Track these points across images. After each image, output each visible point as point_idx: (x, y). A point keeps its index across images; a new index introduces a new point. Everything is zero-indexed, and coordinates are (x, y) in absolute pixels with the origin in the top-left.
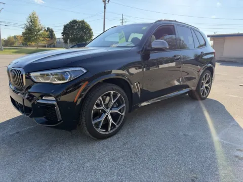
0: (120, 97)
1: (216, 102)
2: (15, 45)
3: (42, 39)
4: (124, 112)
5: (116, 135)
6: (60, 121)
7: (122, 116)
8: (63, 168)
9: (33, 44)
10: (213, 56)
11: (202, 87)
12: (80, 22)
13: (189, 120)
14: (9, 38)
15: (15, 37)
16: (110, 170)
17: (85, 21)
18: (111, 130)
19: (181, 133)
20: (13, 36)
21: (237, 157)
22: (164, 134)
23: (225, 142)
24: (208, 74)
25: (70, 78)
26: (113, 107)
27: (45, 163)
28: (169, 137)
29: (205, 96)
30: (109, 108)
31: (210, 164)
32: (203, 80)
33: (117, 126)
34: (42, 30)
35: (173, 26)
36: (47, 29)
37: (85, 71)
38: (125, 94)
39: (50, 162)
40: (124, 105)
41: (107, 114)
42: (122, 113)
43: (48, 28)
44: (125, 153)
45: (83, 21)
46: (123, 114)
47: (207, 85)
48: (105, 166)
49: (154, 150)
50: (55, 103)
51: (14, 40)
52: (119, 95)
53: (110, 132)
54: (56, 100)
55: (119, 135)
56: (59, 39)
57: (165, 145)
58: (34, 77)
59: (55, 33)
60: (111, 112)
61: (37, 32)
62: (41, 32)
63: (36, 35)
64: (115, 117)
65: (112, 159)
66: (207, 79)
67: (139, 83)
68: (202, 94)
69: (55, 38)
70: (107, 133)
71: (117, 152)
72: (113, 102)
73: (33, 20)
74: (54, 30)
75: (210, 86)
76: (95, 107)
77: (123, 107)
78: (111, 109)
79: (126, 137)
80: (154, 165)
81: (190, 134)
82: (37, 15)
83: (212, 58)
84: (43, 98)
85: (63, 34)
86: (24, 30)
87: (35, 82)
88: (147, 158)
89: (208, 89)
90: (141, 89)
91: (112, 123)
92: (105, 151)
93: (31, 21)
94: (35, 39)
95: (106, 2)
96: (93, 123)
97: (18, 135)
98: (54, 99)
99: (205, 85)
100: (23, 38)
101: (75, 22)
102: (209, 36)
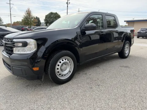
17: (57, 13)
34: (33, 18)
36: (35, 17)
56: (43, 23)
61: (31, 20)
69: (40, 23)
73: (29, 13)
82: (30, 10)
85: (45, 20)
95: (68, 3)
101: (52, 13)
102: (125, 21)
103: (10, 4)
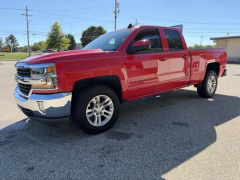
3: (64, 45)
12: (98, 28)
15: (40, 44)
17: (102, 27)
20: (38, 42)
34: (63, 37)
43: (69, 35)
45: (100, 27)
51: (39, 46)
61: (59, 39)
63: (58, 42)
69: (75, 44)
73: (56, 29)
74: (74, 36)
82: (59, 24)
85: (82, 40)
86: (48, 38)
93: (54, 30)
94: (58, 45)
95: (117, 12)
100: (47, 44)
101: (93, 28)
102: (211, 39)
103: (27, 15)
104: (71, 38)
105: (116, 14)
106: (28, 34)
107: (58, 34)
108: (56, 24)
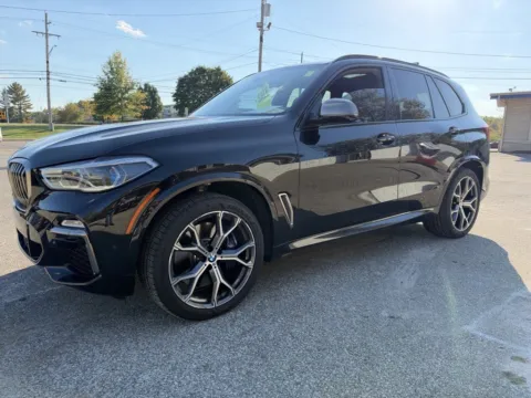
0: (241, 224)
1: (488, 243)
2: (79, 120)
3: (133, 107)
4: (253, 259)
5: (232, 313)
6: (97, 275)
7: (247, 268)
8: (90, 382)
9: (115, 117)
10: (483, 136)
11: (454, 208)
12: (212, 71)
13: (413, 284)
14: (69, 108)
15: (80, 104)
16: (192, 391)
17: (223, 69)
18: (219, 300)
19: (384, 313)
21: (508, 375)
22: (342, 314)
23: (487, 337)
24: (469, 178)
25: (120, 180)
26: (224, 247)
27: (57, 367)
28: (354, 320)
29: (462, 230)
30: (215, 251)
31: (435, 391)
32: (457, 192)
33: (235, 292)
34: (132, 88)
35: (380, 69)
36: (143, 87)
37: (154, 165)
38: (253, 219)
39: (68, 367)
40: (253, 244)
41: (208, 263)
42: (247, 261)
43: (146, 85)
44: (240, 355)
45: (218, 69)
46: (250, 264)
47: (468, 204)
48: (183, 382)
49: (310, 351)
50: (84, 234)
51: (78, 110)
52: (239, 220)
53: (216, 303)
54: (87, 230)
55: (239, 313)
56: (168, 106)
57: (339, 339)
58: (48, 178)
59: (159, 94)
60: (218, 258)
61: (123, 94)
62: (130, 92)
63: (120, 100)
64: (230, 270)
65: (206, 367)
66: (467, 191)
67: (289, 196)
68: (454, 223)
69: (160, 107)
70: (209, 306)
71: (221, 351)
72: (224, 235)
73: (115, 68)
75: (476, 205)
76: (177, 246)
77: (250, 249)
78: (219, 252)
79: (254, 318)
80: (297, 384)
81: (406, 315)
82: (123, 58)
83: (480, 142)
84: (64, 223)
85: (177, 96)
86: (97, 90)
87: (47, 189)
88: (287, 367)
89: (471, 211)
90: (294, 208)
91: (221, 284)
92: (194, 348)
93: (112, 72)
94: (119, 107)
95: (265, 27)
96: (174, 282)
97: (22, 304)
98: (82, 226)
99: (462, 204)
100: (94, 105)
101: (201, 71)
102: (494, 97)
103: (47, 35)
104: (151, 92)
105: (262, 31)
106: (48, 79)
107: (121, 81)
108: (116, 58)
